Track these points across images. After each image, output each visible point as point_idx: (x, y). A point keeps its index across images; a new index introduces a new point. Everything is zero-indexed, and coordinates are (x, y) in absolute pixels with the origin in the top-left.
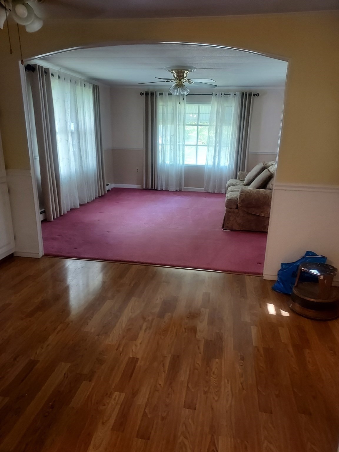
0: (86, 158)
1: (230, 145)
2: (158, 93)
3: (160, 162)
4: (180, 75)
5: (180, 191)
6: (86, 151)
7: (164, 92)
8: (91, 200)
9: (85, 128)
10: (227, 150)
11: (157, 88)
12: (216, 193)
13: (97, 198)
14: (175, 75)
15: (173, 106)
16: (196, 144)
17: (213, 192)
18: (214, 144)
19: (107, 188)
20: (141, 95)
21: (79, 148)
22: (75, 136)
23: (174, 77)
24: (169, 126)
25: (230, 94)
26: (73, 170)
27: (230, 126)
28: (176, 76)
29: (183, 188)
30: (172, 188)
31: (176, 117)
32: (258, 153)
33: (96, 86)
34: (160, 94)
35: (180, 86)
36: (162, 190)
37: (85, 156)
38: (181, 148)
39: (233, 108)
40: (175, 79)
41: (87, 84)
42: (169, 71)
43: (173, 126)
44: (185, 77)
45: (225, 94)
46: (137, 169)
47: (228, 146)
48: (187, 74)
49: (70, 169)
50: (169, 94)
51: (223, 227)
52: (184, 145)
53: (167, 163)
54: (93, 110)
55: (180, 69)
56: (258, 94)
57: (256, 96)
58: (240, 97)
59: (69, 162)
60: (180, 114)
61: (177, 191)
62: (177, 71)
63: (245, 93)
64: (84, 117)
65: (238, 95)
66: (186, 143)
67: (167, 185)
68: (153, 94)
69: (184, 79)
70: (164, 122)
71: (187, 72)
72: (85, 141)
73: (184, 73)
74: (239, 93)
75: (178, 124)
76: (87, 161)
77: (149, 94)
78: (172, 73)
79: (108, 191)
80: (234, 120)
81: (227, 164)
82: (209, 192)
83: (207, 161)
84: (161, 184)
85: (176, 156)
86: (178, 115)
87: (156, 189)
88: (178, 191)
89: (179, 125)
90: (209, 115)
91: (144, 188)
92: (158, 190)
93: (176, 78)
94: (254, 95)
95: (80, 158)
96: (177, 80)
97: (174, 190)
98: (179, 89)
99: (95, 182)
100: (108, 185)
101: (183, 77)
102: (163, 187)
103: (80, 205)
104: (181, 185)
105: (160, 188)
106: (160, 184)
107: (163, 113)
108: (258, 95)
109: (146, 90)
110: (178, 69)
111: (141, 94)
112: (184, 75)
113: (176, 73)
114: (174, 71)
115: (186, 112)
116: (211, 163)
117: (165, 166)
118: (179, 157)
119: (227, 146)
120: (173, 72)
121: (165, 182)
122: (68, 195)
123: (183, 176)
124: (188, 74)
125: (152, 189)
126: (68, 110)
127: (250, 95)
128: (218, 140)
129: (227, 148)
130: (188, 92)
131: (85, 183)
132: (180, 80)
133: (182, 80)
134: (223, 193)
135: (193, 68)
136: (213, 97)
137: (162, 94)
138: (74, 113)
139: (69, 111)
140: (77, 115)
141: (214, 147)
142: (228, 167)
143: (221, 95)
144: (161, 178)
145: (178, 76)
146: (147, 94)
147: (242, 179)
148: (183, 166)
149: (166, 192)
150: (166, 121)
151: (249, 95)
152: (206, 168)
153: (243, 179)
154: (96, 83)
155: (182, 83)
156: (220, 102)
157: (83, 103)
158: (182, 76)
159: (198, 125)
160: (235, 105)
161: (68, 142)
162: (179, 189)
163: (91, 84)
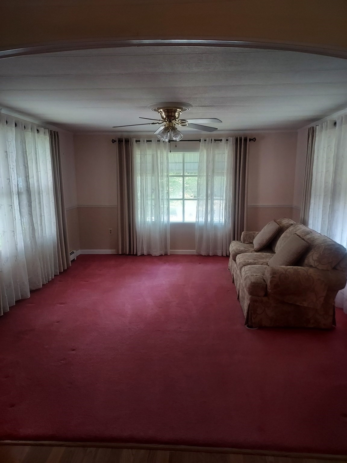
0: (41, 224)
1: (224, 198)
2: (135, 140)
3: (139, 221)
4: (170, 116)
5: (166, 255)
6: (41, 216)
7: (141, 139)
8: (48, 279)
9: (39, 186)
10: (222, 204)
11: (133, 134)
12: (211, 256)
13: (58, 275)
14: (163, 114)
15: (153, 156)
16: (181, 197)
17: (206, 255)
18: (205, 198)
19: (72, 257)
20: (113, 143)
21: (29, 214)
22: (24, 197)
23: (163, 118)
24: (149, 178)
25: (221, 140)
26: (21, 245)
27: (224, 176)
28: (164, 117)
29: (169, 251)
30: (156, 252)
31: (158, 168)
32: (258, 207)
33: (54, 132)
34: (136, 141)
35: (170, 128)
36: (143, 255)
37: (39, 223)
38: (165, 203)
39: (226, 155)
40: (163, 120)
41: (42, 130)
42: (155, 110)
43: (153, 178)
44: (177, 117)
45: (215, 140)
46: (111, 231)
47: (223, 200)
48: (179, 113)
49: (16, 245)
50: (147, 141)
51: (247, 323)
52: (168, 200)
53: (148, 221)
54: (51, 162)
55: (170, 107)
56: (255, 138)
57: (252, 141)
58: (233, 143)
59: (14, 236)
60: (162, 163)
61: (161, 255)
62: (167, 109)
63: (240, 138)
64: (37, 172)
65: (231, 140)
66: (171, 197)
67: (149, 247)
68: (127, 141)
69: (176, 120)
70: (143, 173)
71: (180, 110)
72: (40, 203)
73: (175, 111)
74: (233, 139)
75: (160, 175)
76: (42, 230)
77: (123, 141)
78: (159, 112)
79: (73, 261)
80: (228, 170)
81: (223, 221)
82: (202, 255)
83: (197, 216)
84: (142, 248)
85: (160, 213)
86: (159, 165)
87: (135, 254)
88: (164, 255)
89: (162, 176)
90: (198, 163)
91: (120, 253)
92: (138, 255)
93: (165, 119)
94: (250, 140)
95: (31, 226)
96: (167, 121)
97: (158, 254)
98: (168, 133)
99: (55, 254)
100: (73, 253)
101: (175, 118)
102: (144, 251)
103: (32, 292)
104: (166, 247)
105: (140, 253)
106: (140, 248)
107: (141, 163)
108: (254, 140)
109: (119, 137)
110: (168, 107)
111: (113, 141)
112: (176, 115)
113: (165, 112)
114: (161, 110)
115: (170, 161)
116: (202, 220)
117: (146, 224)
118: (163, 214)
119: (220, 200)
120: (161, 112)
121: (146, 246)
122: (12, 283)
123: (169, 236)
124: (181, 113)
125: (130, 254)
126: (13, 164)
127: (246, 140)
128: (209, 192)
129: (222, 201)
130: (181, 138)
131: (40, 260)
132: (170, 122)
133: (174, 122)
134: (219, 255)
135: (188, 105)
136: (202, 144)
137: (139, 141)
138: (22, 167)
139: (15, 164)
140: (27, 169)
141: (205, 201)
142: (223, 224)
143: (211, 140)
144: (141, 240)
145: (167, 116)
146: (120, 141)
147: (248, 241)
148: (168, 225)
149: (148, 257)
150: (145, 172)
151: (244, 140)
152: (196, 225)
153: (250, 241)
154: (54, 129)
155: (173, 126)
156: (211, 148)
157: (36, 154)
158: (173, 117)
159: (183, 176)
160: (228, 152)
161: (12, 208)
162: (164, 252)
163: (47, 130)
